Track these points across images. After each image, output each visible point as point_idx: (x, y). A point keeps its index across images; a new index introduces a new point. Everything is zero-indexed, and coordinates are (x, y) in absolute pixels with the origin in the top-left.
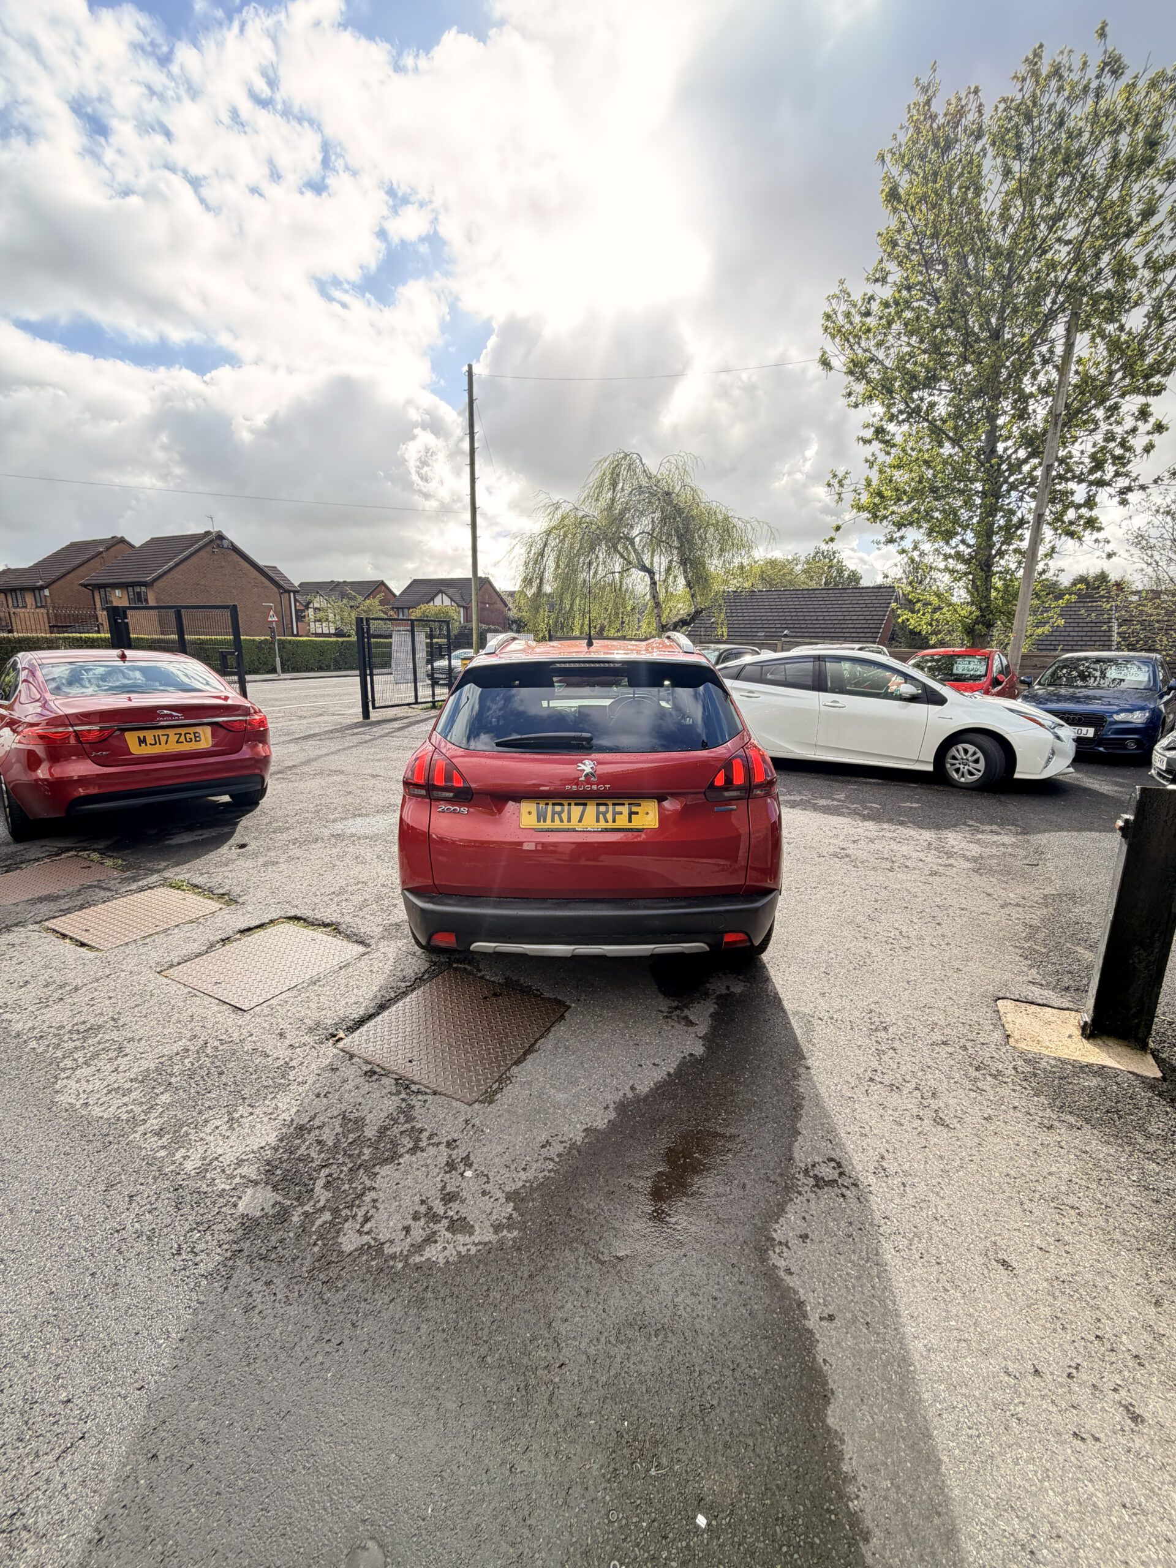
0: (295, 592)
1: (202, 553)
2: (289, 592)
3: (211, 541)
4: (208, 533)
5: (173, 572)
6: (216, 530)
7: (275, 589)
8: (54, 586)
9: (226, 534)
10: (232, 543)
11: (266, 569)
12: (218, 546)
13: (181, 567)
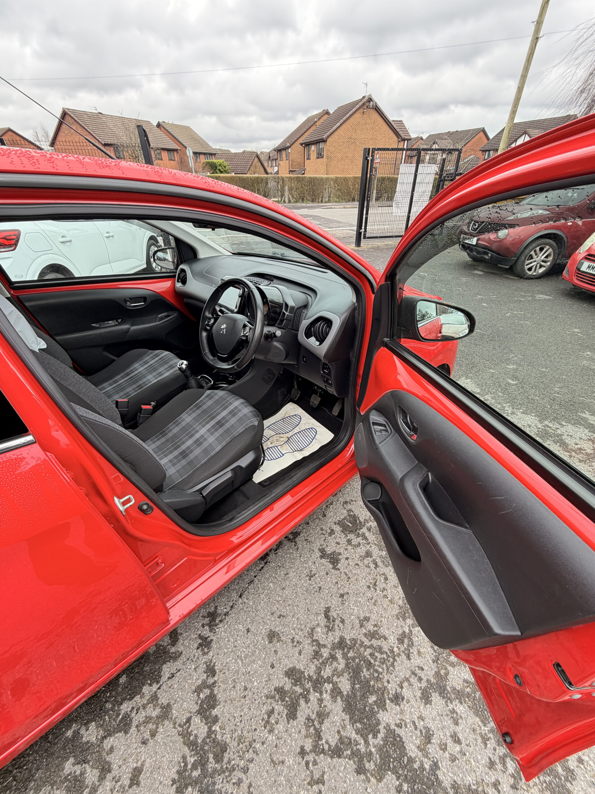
0: (408, 140)
1: (357, 115)
2: (404, 140)
4: (364, 97)
5: (339, 130)
6: (368, 94)
7: (395, 138)
8: (292, 147)
9: (374, 98)
10: (376, 103)
11: (393, 123)
12: (368, 107)
13: (344, 126)
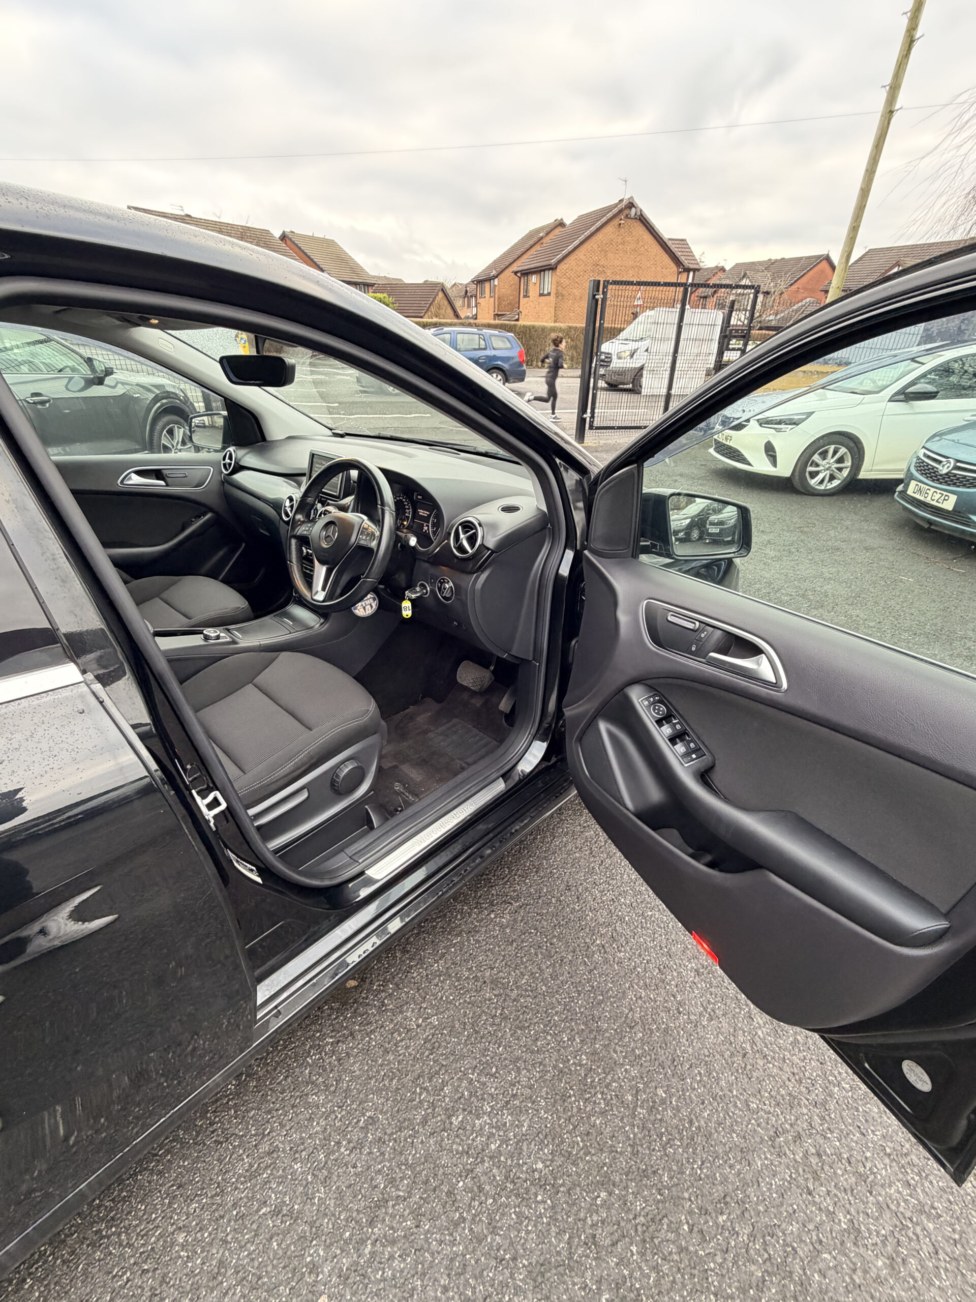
0: (695, 270)
1: (609, 229)
2: (688, 270)
3: (620, 211)
4: (621, 201)
6: (627, 197)
7: (673, 268)
8: (501, 276)
9: (638, 202)
10: (641, 211)
11: (669, 243)
12: (627, 217)
13: (587, 246)
